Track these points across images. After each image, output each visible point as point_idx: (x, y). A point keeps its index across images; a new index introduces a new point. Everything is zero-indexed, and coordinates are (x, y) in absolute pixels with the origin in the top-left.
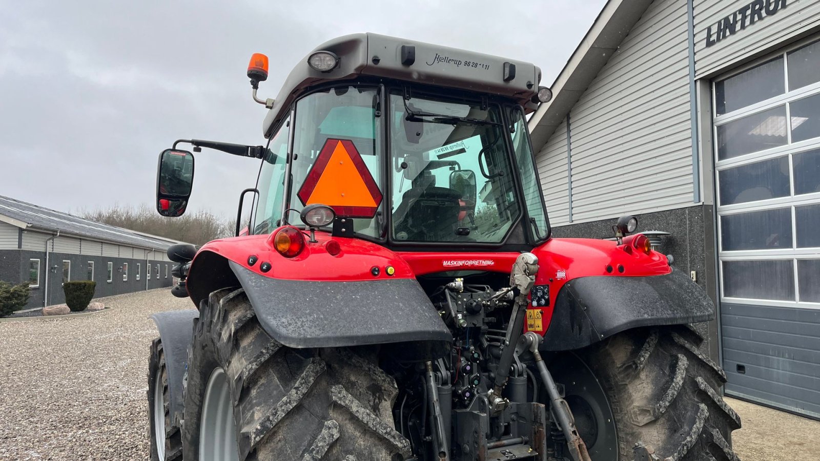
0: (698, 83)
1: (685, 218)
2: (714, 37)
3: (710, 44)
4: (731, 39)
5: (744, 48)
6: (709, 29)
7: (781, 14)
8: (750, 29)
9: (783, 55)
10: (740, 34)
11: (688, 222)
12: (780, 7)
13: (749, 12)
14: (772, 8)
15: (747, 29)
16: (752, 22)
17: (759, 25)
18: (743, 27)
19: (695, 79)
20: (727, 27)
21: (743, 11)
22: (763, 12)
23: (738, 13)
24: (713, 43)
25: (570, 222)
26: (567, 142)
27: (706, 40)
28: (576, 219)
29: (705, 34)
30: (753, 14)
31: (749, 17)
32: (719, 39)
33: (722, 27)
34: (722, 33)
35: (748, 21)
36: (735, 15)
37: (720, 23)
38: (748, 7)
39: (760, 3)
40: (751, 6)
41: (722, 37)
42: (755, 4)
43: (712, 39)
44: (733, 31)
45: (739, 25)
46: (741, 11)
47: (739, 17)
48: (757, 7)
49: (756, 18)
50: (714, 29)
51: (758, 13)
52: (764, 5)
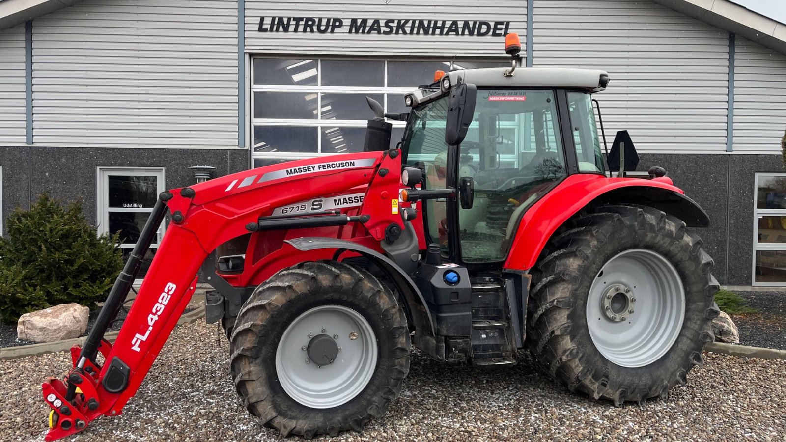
0: (247, 56)
1: (227, 158)
3: (261, 30)
4: (281, 34)
5: (296, 46)
6: (262, 19)
7: (328, 35)
8: (300, 35)
9: (318, 60)
10: (290, 34)
11: (229, 161)
12: (329, 30)
13: (302, 23)
14: (323, 28)
15: (298, 34)
16: (305, 31)
17: (308, 35)
18: (296, 31)
19: (245, 51)
20: (280, 24)
21: (298, 20)
22: (315, 28)
23: (292, 19)
24: (266, 30)
25: (27, 143)
26: (23, 52)
27: (258, 26)
28: (40, 141)
29: (258, 20)
30: (306, 26)
31: (303, 27)
32: (271, 30)
33: (276, 22)
34: (275, 27)
35: (301, 28)
36: (289, 19)
37: (274, 19)
38: (302, 19)
39: (312, 19)
40: (304, 19)
41: (274, 29)
42: (308, 19)
43: (264, 27)
44: (286, 30)
45: (292, 28)
46: (295, 19)
47: (293, 22)
48: (310, 23)
49: (308, 29)
50: (268, 21)
51: (311, 26)
52: (317, 23)
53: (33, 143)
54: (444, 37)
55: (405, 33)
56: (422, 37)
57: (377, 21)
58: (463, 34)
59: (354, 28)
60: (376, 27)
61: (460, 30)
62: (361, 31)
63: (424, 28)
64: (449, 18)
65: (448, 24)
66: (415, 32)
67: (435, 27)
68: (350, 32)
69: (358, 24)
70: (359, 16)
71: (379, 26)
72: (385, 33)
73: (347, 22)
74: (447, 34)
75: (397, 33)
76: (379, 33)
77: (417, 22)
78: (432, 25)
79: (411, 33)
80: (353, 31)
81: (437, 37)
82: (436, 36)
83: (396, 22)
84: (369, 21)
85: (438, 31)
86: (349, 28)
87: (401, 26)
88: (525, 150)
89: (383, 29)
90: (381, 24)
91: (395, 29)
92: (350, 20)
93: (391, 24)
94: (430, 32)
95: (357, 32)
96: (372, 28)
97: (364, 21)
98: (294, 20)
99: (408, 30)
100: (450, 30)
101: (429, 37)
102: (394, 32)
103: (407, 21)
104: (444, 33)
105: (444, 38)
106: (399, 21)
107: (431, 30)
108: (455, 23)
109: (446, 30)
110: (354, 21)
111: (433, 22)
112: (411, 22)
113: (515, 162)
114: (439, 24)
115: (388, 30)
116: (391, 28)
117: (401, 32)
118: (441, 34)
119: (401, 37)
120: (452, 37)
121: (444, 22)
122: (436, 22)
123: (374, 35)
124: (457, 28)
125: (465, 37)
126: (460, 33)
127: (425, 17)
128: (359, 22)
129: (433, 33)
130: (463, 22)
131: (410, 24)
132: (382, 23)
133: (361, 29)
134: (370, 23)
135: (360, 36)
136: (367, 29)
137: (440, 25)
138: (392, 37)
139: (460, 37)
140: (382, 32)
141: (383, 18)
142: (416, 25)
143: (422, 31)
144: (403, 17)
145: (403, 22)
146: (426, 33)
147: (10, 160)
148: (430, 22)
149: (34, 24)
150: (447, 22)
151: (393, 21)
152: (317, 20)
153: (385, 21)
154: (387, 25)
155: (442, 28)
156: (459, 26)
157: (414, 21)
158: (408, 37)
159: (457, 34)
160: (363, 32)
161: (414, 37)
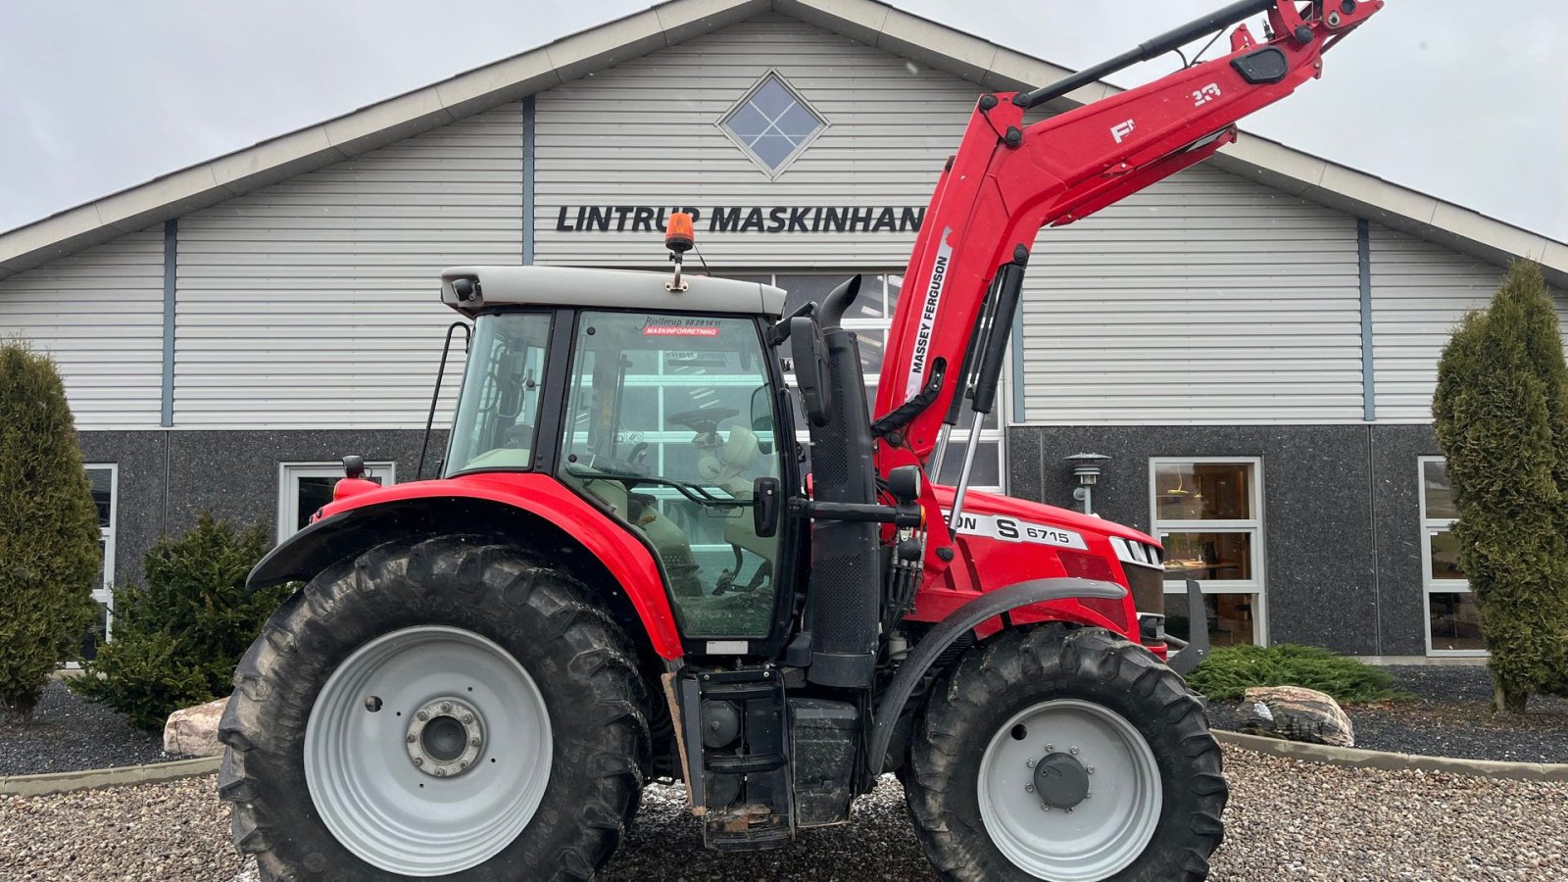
2: (571, 222)
3: (561, 227)
4: (596, 234)
5: (620, 254)
6: (564, 210)
8: (627, 235)
10: (612, 235)
13: (631, 215)
14: (665, 224)
15: (624, 233)
16: (635, 228)
17: (642, 235)
18: (621, 228)
20: (594, 218)
21: (624, 211)
22: (653, 223)
23: (614, 209)
24: (569, 229)
25: (162, 424)
26: (161, 271)
27: (557, 221)
28: (187, 420)
29: (557, 212)
30: (637, 220)
31: (632, 222)
32: (579, 228)
33: (587, 215)
34: (585, 222)
35: (629, 224)
36: (609, 210)
37: (583, 209)
38: (630, 209)
39: (649, 210)
40: (635, 209)
41: (584, 227)
42: (640, 209)
43: (567, 223)
44: (604, 227)
45: (614, 224)
46: (618, 209)
47: (615, 215)
48: (644, 215)
49: (642, 226)
50: (573, 213)
51: (646, 221)
52: (655, 216)
53: (173, 425)
54: (870, 234)
55: (804, 229)
56: (833, 235)
57: (757, 211)
58: (902, 229)
59: (718, 223)
60: (755, 220)
61: (898, 223)
62: (729, 228)
63: (837, 220)
64: (878, 205)
65: (877, 214)
66: (821, 227)
67: (856, 219)
68: (712, 229)
69: (726, 216)
70: (727, 203)
71: (760, 219)
72: (771, 230)
73: (707, 213)
74: (876, 229)
75: (791, 229)
76: (761, 229)
77: (825, 211)
78: (850, 216)
79: (815, 229)
80: (717, 227)
81: (859, 235)
82: (857, 233)
83: (789, 210)
84: (743, 210)
85: (860, 226)
86: (709, 222)
87: (797, 219)
88: (1014, 421)
89: (767, 223)
90: (764, 216)
91: (787, 222)
92: (712, 210)
93: (780, 215)
94: (847, 227)
95: (723, 229)
96: (748, 223)
97: (736, 211)
98: (617, 211)
99: (809, 224)
100: (880, 223)
101: (846, 236)
102: (786, 228)
103: (807, 210)
104: (871, 228)
105: (870, 236)
106: (795, 210)
107: (848, 223)
108: (888, 211)
109: (873, 223)
110: (718, 211)
111: (851, 211)
112: (814, 211)
113: (1000, 443)
114: (862, 213)
115: (776, 225)
116: (782, 222)
117: (797, 227)
118: (866, 229)
119: (797, 235)
120: (884, 234)
121: (870, 211)
122: (856, 210)
123: (752, 234)
124: (892, 218)
125: (907, 233)
126: (898, 228)
127: (840, 203)
128: (727, 212)
129: (852, 229)
130: (902, 210)
131: (812, 214)
132: (766, 213)
133: (731, 223)
134: (745, 214)
135: (728, 236)
136: (741, 223)
137: (864, 215)
138: (784, 235)
139: (897, 234)
140: (766, 228)
141: (767, 205)
142: (824, 216)
143: (832, 226)
144: (801, 203)
145: (800, 210)
146: (840, 228)
147: (132, 453)
148: (846, 210)
149: (180, 224)
150: (874, 210)
151: (783, 210)
152: (656, 210)
153: (771, 209)
154: (773, 217)
155: (867, 220)
156: (896, 216)
157: (819, 210)
158: (810, 236)
159: (893, 229)
160: (734, 229)
161: (820, 236)
